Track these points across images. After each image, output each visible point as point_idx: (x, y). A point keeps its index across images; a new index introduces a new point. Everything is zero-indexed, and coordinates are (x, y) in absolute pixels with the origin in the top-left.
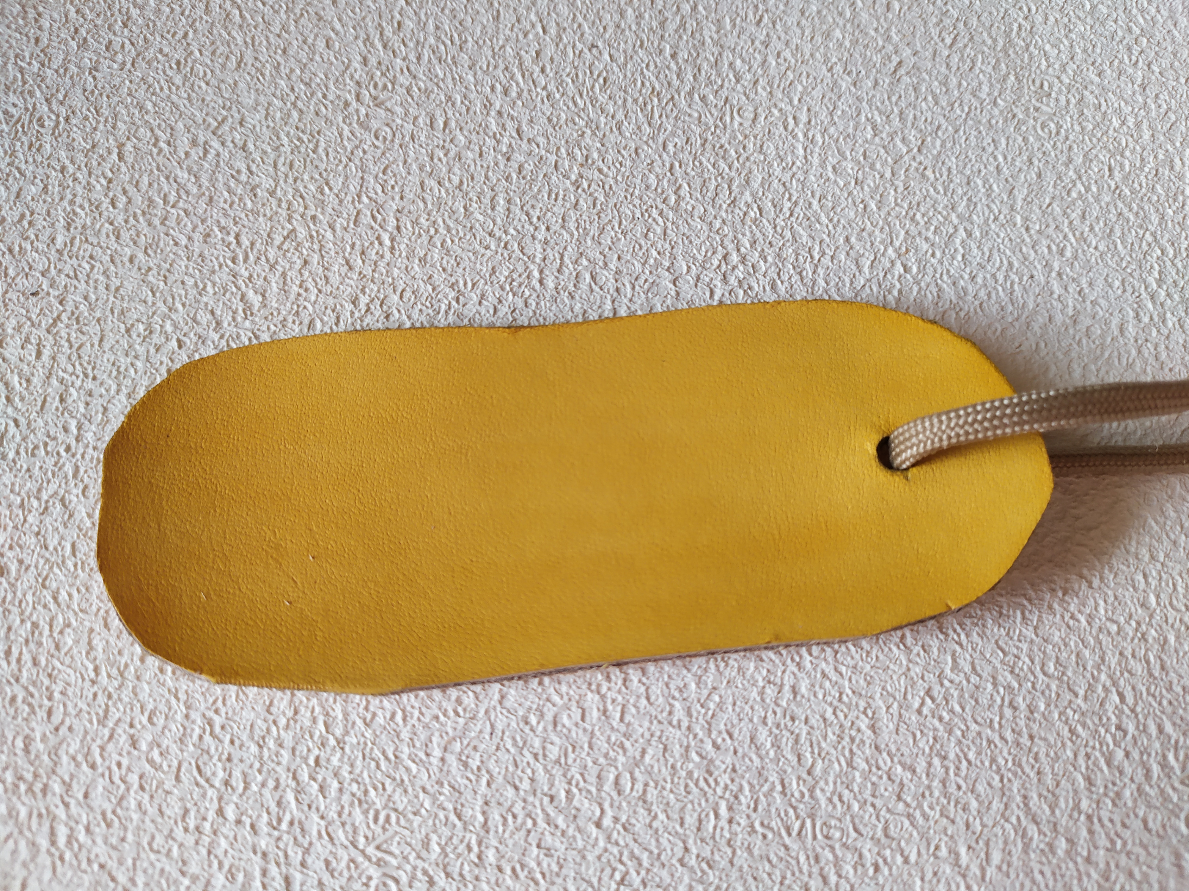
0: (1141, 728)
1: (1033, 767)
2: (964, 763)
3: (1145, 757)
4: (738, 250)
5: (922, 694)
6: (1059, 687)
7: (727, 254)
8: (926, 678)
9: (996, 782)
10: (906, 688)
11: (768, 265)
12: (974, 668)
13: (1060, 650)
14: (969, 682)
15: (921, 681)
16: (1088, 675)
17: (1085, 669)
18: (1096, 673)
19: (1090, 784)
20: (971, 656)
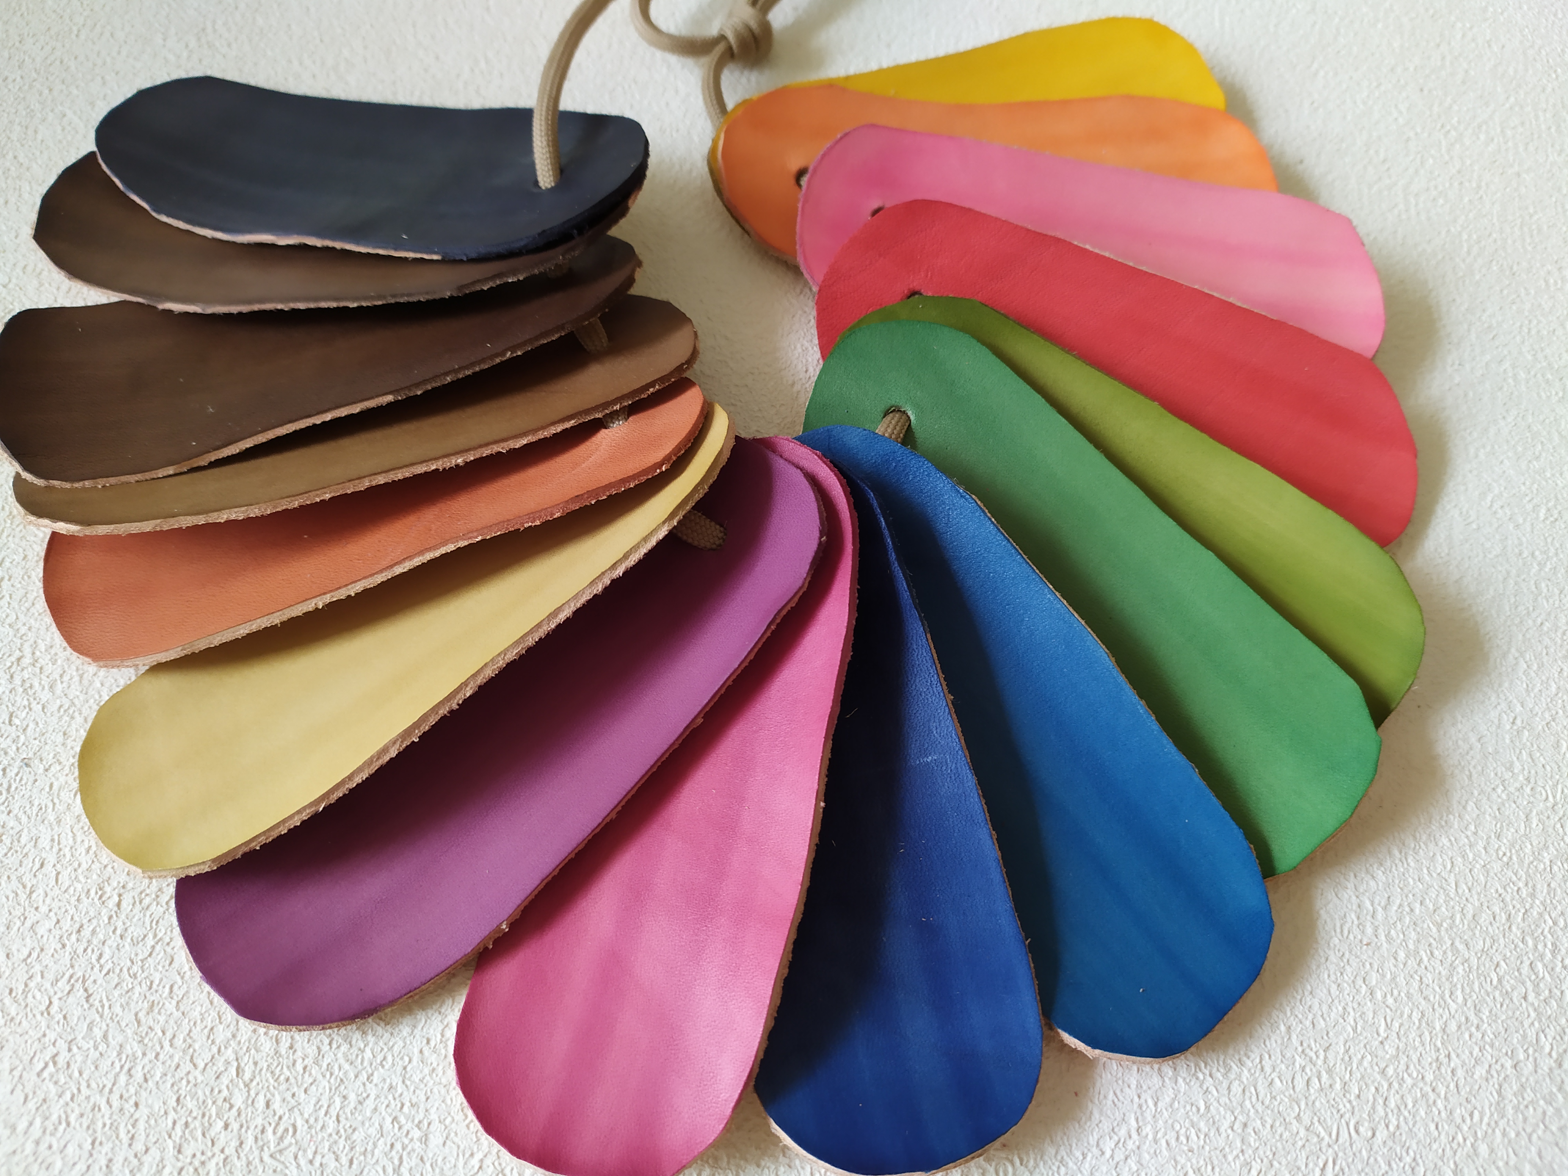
0: (250, 1102)
1: (129, 1132)
2: (64, 1125)
3: (243, 1130)
4: (33, 653)
5: (47, 1059)
6: (181, 1058)
7: (22, 657)
8: (57, 1044)
9: (87, 1146)
10: (35, 1053)
11: (55, 666)
12: (105, 1036)
13: (195, 1023)
14: (96, 1048)
15: (52, 1046)
16: (215, 1049)
17: (213, 1042)
18: (223, 1048)
19: (179, 1152)
20: (108, 1025)
